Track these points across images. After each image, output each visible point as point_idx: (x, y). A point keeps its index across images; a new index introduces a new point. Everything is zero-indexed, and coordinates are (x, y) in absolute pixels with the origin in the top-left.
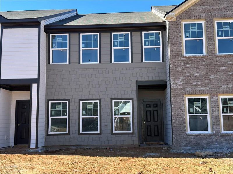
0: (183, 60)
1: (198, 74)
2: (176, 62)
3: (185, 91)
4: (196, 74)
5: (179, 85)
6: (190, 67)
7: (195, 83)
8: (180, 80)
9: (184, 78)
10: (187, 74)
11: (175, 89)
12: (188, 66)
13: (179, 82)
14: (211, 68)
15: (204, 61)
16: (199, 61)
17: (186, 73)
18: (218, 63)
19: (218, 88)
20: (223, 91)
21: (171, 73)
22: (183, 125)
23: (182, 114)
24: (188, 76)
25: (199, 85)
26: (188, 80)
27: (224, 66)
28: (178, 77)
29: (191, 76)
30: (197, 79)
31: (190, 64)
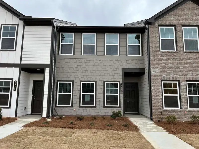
0: (160, 54)
1: (171, 65)
2: (155, 55)
3: (162, 77)
4: (170, 65)
5: (158, 73)
6: (165, 59)
7: (169, 72)
8: (158, 68)
9: (161, 67)
10: (164, 65)
11: (154, 75)
12: (164, 58)
13: (157, 70)
14: (181, 61)
15: (176, 56)
16: (171, 55)
17: (162, 63)
18: (186, 57)
19: (186, 76)
20: (189, 78)
21: (151, 63)
22: (160, 103)
23: (160, 94)
24: (164, 66)
25: (172, 73)
26: (164, 69)
27: (190, 60)
28: (156, 66)
29: (166, 66)
30: (171, 68)
31: (165, 57)
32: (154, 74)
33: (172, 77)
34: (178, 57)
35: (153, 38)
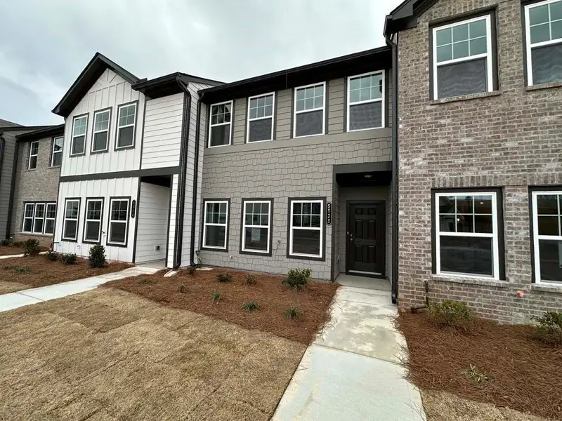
0: (431, 111)
1: (470, 140)
2: (413, 118)
3: (433, 179)
4: (465, 140)
5: (420, 167)
6: (449, 125)
7: (461, 161)
8: (422, 155)
9: (431, 151)
10: (441, 142)
11: (408, 176)
12: (443, 121)
13: (419, 161)
14: (510, 122)
15: (490, 108)
16: (473, 107)
17: (437, 139)
18: (533, 106)
19: (530, 171)
20: (547, 177)
21: (401, 141)
22: (424, 256)
23: (424, 231)
24: (443, 146)
25: (472, 165)
26: (441, 154)
27: (551, 114)
28: (417, 148)
29: (450, 145)
30: (468, 151)
31: (448, 117)
32: (407, 173)
33: (473, 178)
34: (502, 112)
35: (409, 66)
